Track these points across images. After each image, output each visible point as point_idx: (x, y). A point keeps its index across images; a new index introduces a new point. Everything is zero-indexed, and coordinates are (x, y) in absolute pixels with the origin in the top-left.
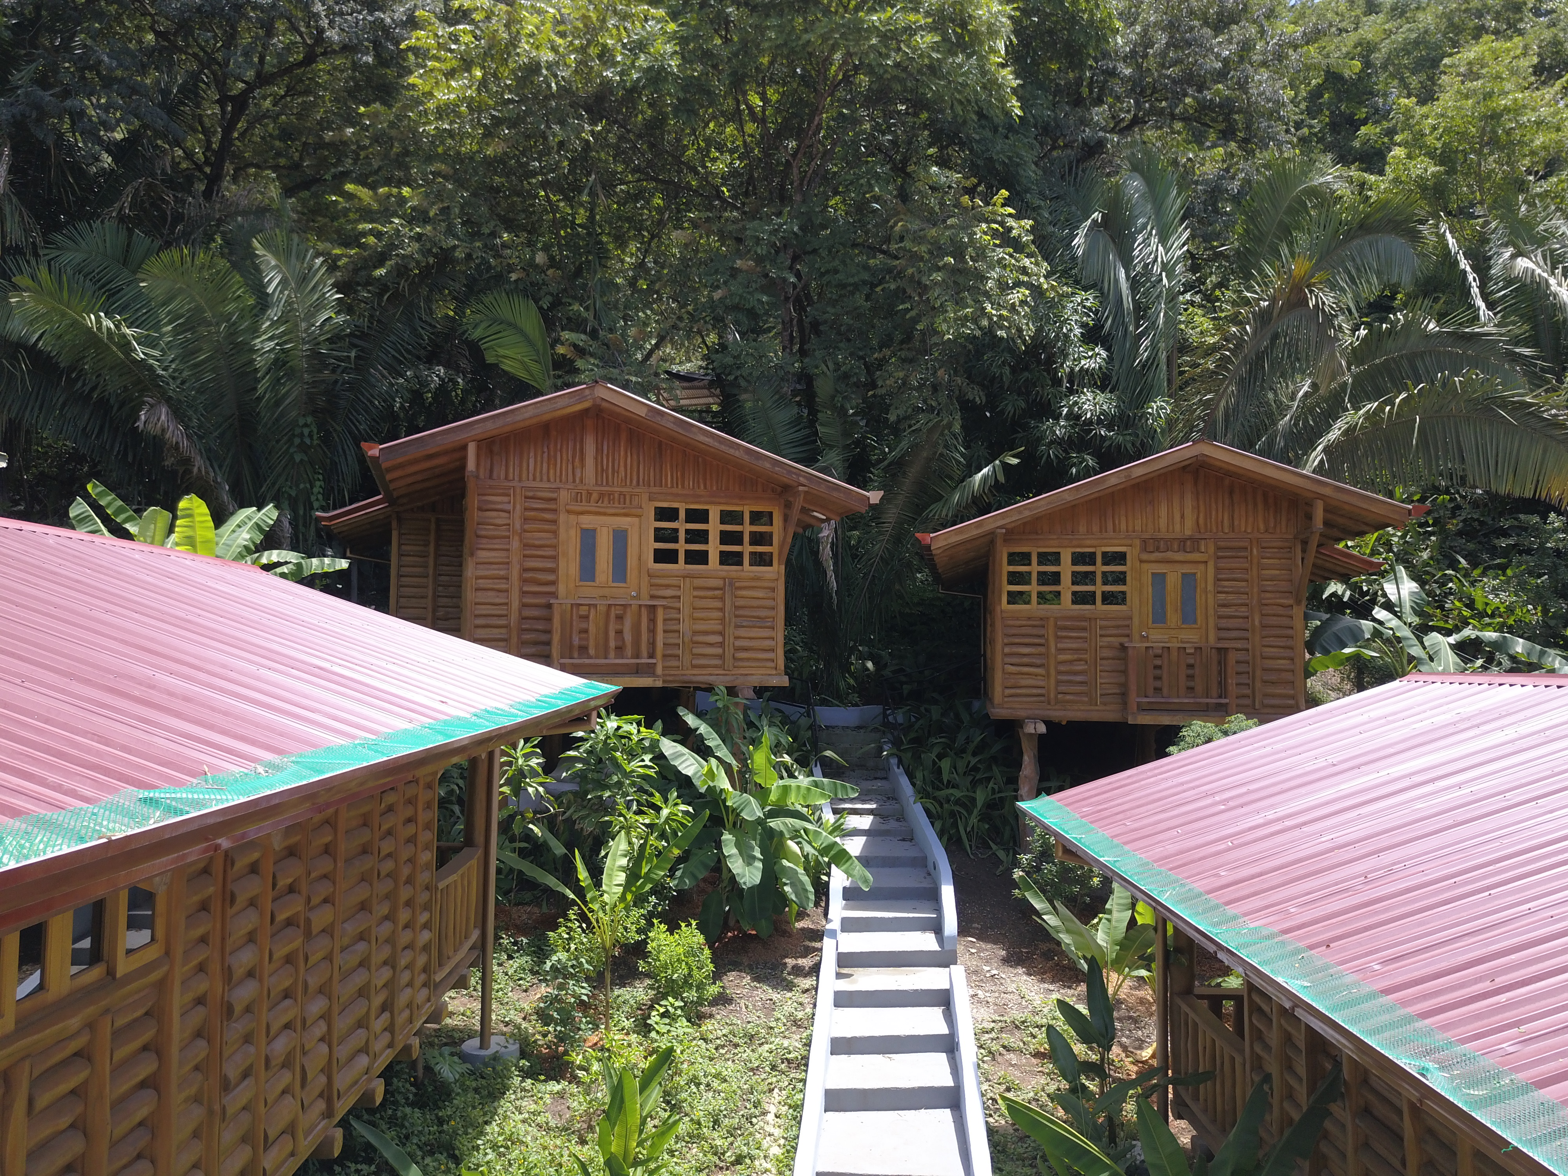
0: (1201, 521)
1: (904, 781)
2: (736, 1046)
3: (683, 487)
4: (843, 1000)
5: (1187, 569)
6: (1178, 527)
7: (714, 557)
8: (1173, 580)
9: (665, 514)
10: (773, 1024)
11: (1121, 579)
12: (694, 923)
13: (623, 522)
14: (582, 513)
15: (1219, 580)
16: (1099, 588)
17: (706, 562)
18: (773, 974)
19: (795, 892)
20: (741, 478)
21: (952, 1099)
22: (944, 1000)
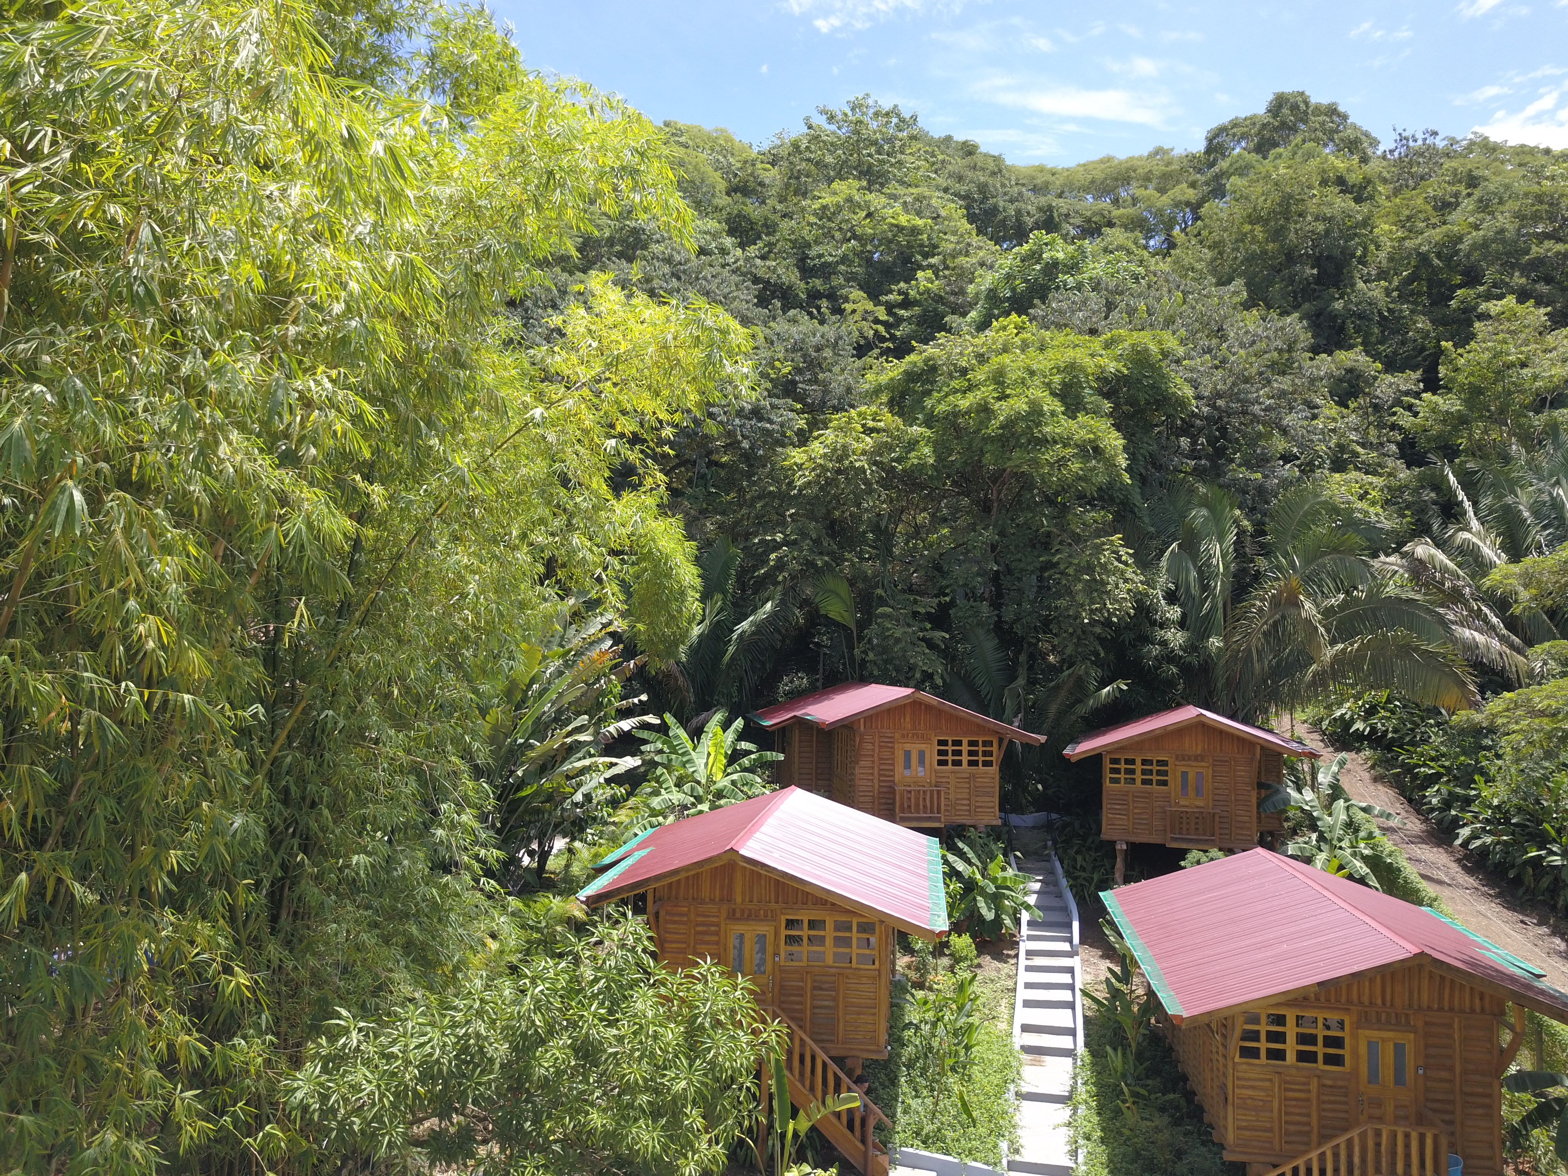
0: (1206, 747)
1: (1058, 864)
3: (950, 731)
4: (1029, 969)
5: (1198, 770)
6: (1194, 749)
8: (1191, 776)
9: (941, 743)
10: (1001, 976)
11: (1165, 773)
12: (968, 934)
14: (905, 743)
15: (1214, 776)
16: (1155, 778)
17: (961, 765)
18: (999, 957)
19: (1008, 921)
20: (978, 726)
21: (1071, 1005)
22: (1071, 970)
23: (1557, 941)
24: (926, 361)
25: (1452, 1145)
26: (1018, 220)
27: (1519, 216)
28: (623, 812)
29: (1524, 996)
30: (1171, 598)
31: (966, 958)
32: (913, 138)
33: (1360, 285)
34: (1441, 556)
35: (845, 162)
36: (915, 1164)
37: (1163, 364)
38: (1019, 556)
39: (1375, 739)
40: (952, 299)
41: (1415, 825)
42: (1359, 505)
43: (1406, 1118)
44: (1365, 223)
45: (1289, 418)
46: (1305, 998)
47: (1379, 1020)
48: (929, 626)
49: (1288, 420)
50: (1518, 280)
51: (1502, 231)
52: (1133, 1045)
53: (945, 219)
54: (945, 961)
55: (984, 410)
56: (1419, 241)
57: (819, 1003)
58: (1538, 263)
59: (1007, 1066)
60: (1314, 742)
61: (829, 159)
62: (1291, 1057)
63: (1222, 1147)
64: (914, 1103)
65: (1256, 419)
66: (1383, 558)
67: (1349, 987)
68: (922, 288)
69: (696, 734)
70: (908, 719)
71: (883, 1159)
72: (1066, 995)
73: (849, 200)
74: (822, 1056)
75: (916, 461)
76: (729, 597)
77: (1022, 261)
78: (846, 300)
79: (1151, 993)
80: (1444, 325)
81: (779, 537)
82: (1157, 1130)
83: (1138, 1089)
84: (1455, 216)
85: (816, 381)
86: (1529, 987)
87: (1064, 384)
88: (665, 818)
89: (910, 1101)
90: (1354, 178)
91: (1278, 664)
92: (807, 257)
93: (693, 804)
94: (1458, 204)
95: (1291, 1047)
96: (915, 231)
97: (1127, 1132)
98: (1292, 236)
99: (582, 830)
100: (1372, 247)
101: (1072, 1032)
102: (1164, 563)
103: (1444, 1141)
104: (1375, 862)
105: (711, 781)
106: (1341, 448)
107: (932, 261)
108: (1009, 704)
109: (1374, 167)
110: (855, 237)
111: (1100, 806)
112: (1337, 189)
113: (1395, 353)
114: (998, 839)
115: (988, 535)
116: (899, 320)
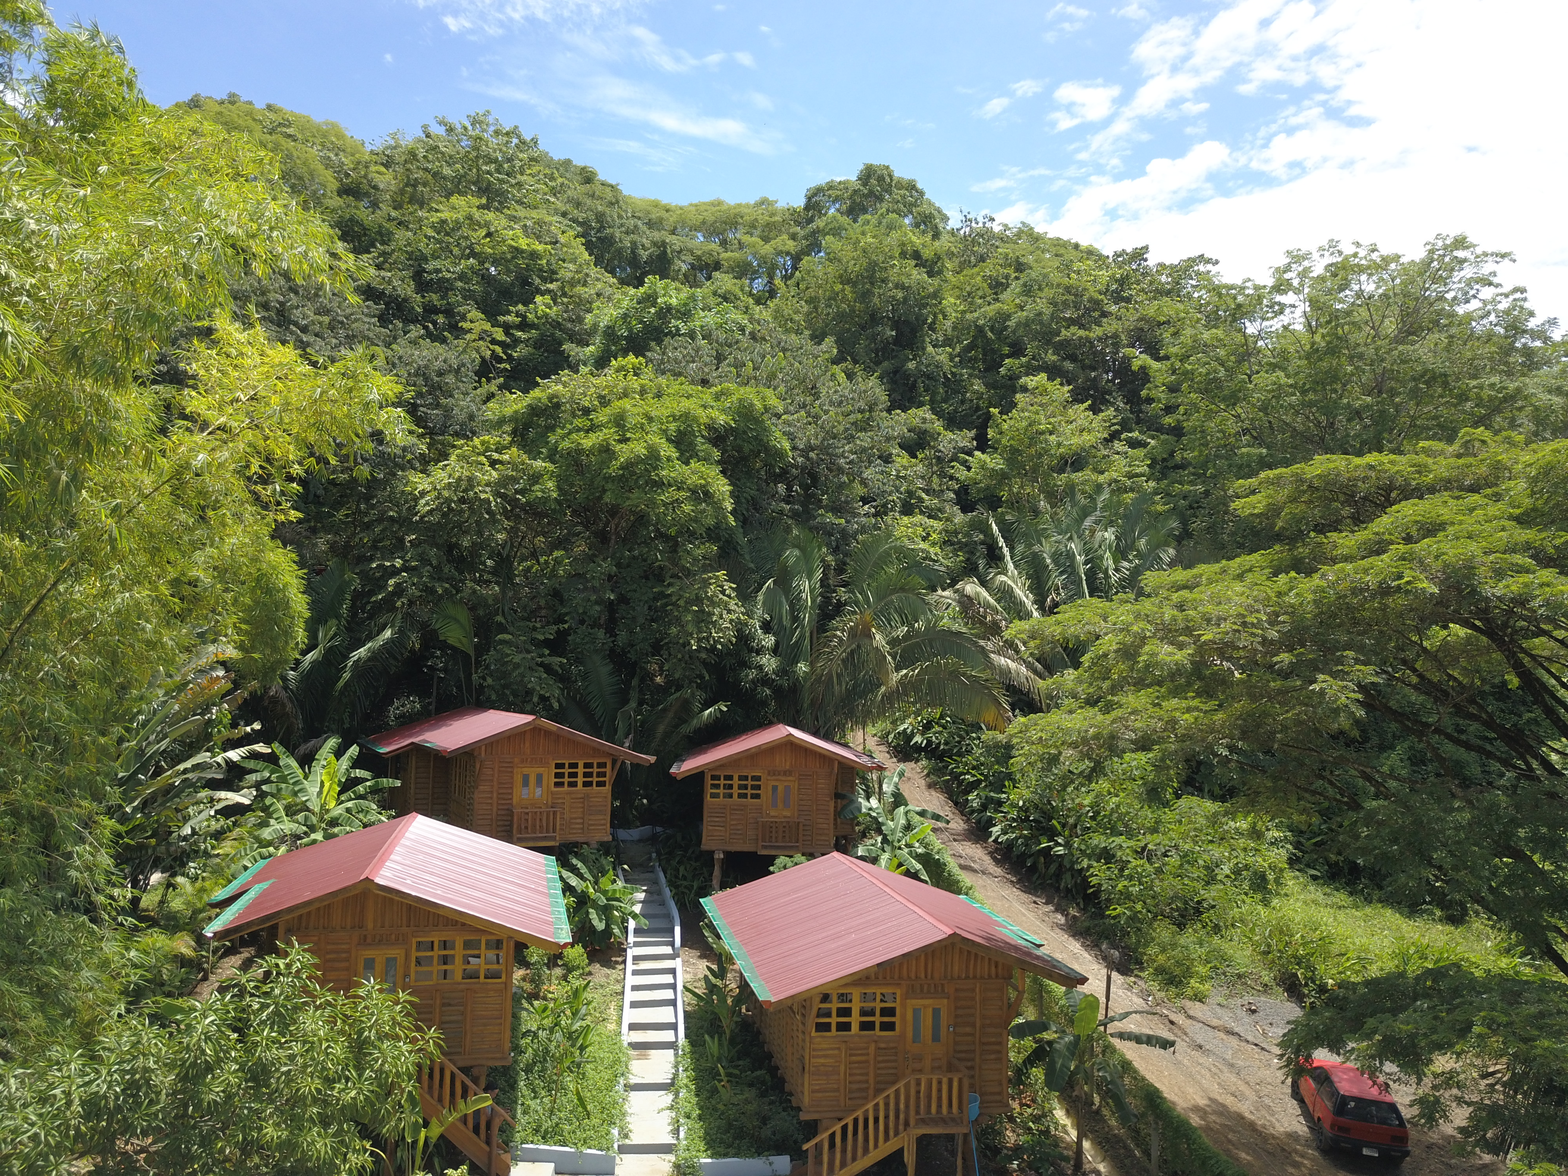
1: (661, 875)
3: (567, 755)
4: (635, 973)
5: (786, 784)
6: (783, 765)
7: (580, 784)
8: (781, 788)
9: (558, 766)
10: (610, 981)
13: (541, 770)
14: (524, 767)
15: (800, 789)
16: (749, 792)
17: (575, 787)
18: (608, 964)
19: (616, 931)
20: (594, 749)
21: (673, 1003)
22: (673, 971)
23: (1059, 916)
24: (550, 398)
25: (972, 1086)
26: (633, 252)
27: (1053, 303)
28: (228, 843)
29: (1025, 962)
30: (767, 627)
31: (578, 967)
32: (532, 159)
33: (930, 349)
34: (984, 593)
35: (464, 176)
36: (535, 1158)
37: (765, 417)
38: (634, 587)
39: (930, 751)
40: (569, 325)
41: (958, 824)
42: (923, 545)
43: (939, 1068)
44: (935, 295)
45: (869, 471)
46: (867, 978)
47: (922, 991)
48: (547, 652)
49: (867, 474)
50: (1051, 357)
51: (1040, 314)
52: (728, 1032)
53: (563, 245)
54: (558, 971)
55: (606, 451)
56: (976, 315)
57: (447, 1018)
58: (1066, 343)
59: (617, 1061)
60: (881, 756)
61: (447, 171)
62: (855, 1027)
63: (799, 1109)
64: (533, 1104)
65: (841, 470)
66: (940, 592)
67: (901, 965)
68: (540, 313)
69: (306, 761)
70: (527, 744)
71: (506, 1157)
72: (668, 994)
73: (470, 217)
74: (450, 1067)
75: (540, 494)
76: (343, 622)
77: (639, 303)
78: (463, 318)
79: (744, 986)
80: (995, 388)
81: (398, 563)
82: (747, 1102)
83: (731, 1070)
84: (1005, 296)
85: (438, 406)
86: (1029, 954)
87: (679, 431)
88: (277, 848)
89: (529, 1102)
90: (927, 254)
91: (855, 686)
92: (424, 271)
93: (305, 833)
94: (1008, 285)
95: (855, 1020)
96: (534, 255)
97: (721, 1107)
98: (876, 300)
99: (184, 865)
100: (940, 317)
101: (674, 1027)
102: (760, 597)
103: (966, 1083)
104: (926, 859)
105: (324, 810)
106: (910, 494)
107: (551, 286)
108: (621, 726)
109: (944, 243)
110: (473, 254)
111: (701, 819)
112: (914, 262)
113: (956, 411)
114: (607, 854)
115: (606, 566)
116: (516, 341)
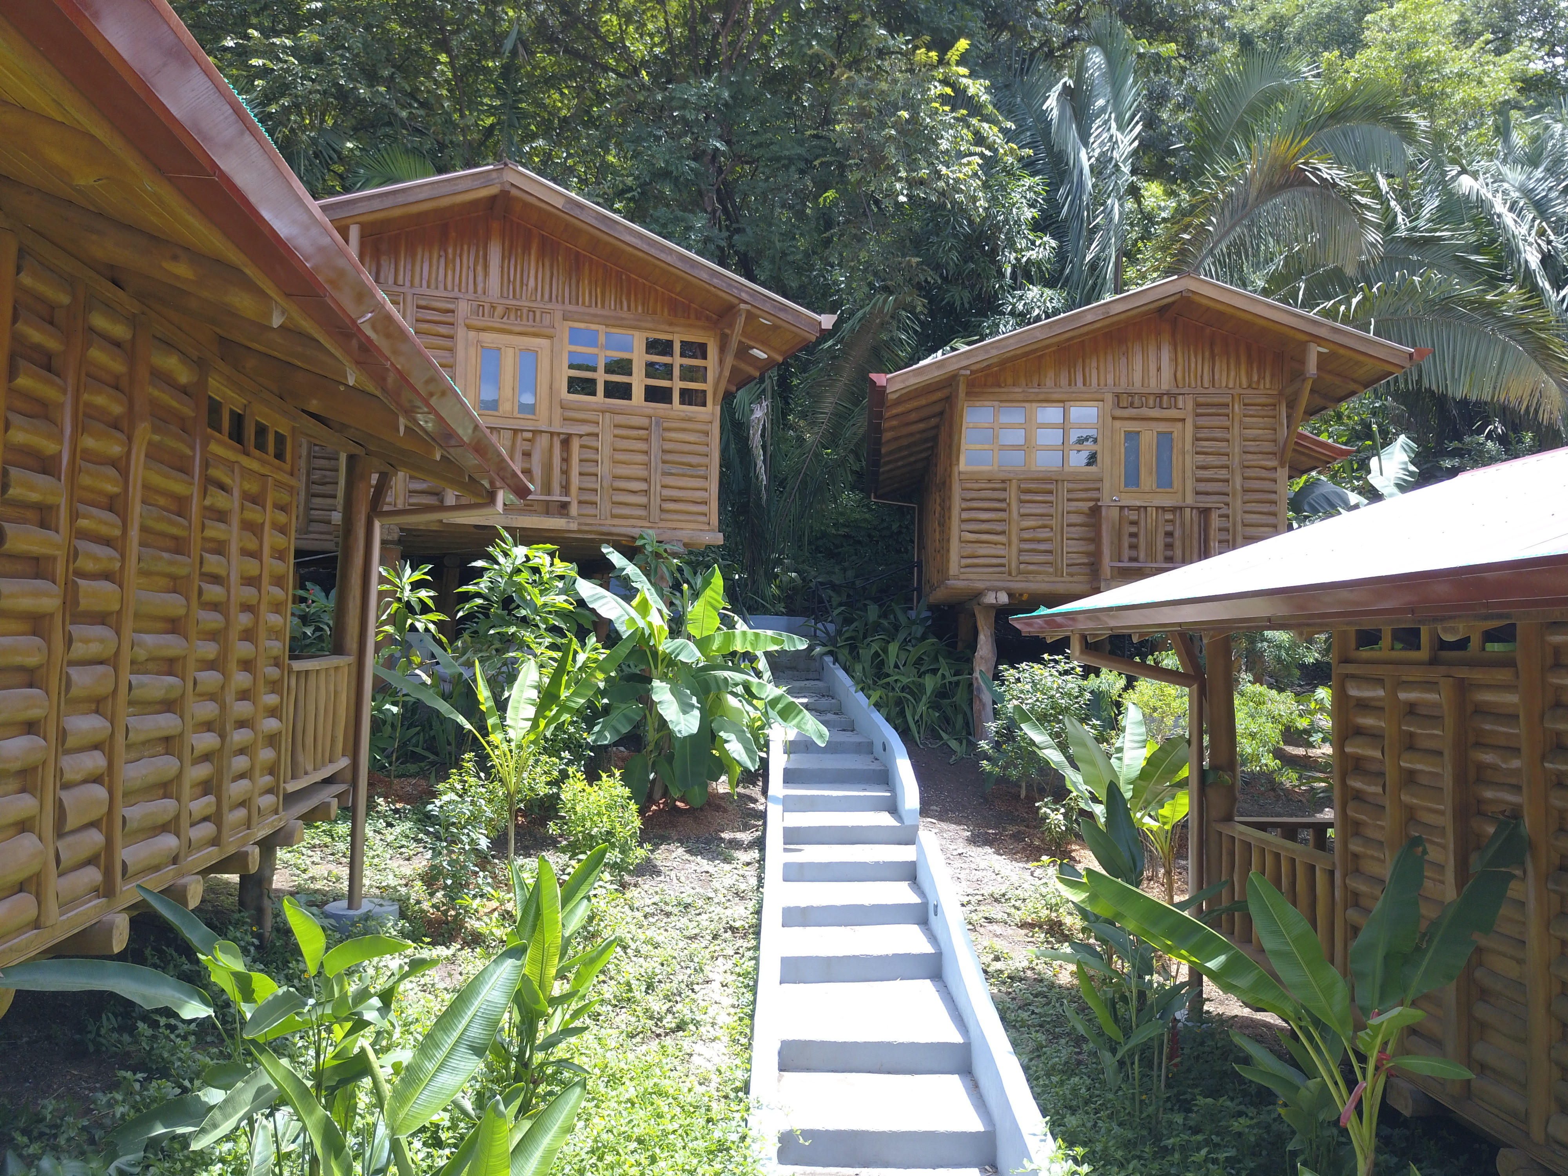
0: (1179, 375)
2: (668, 915)
3: (603, 306)
4: (794, 873)
5: (1163, 427)
6: (1153, 382)
7: (638, 392)
8: (1148, 439)
9: (579, 338)
10: (712, 895)
12: (617, 773)
13: (532, 343)
14: (483, 330)
15: (1198, 440)
17: (629, 398)
18: (709, 847)
20: (672, 303)
22: (912, 874)
70: (493, 271)
